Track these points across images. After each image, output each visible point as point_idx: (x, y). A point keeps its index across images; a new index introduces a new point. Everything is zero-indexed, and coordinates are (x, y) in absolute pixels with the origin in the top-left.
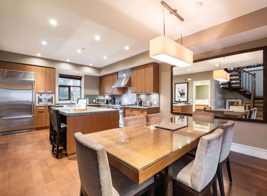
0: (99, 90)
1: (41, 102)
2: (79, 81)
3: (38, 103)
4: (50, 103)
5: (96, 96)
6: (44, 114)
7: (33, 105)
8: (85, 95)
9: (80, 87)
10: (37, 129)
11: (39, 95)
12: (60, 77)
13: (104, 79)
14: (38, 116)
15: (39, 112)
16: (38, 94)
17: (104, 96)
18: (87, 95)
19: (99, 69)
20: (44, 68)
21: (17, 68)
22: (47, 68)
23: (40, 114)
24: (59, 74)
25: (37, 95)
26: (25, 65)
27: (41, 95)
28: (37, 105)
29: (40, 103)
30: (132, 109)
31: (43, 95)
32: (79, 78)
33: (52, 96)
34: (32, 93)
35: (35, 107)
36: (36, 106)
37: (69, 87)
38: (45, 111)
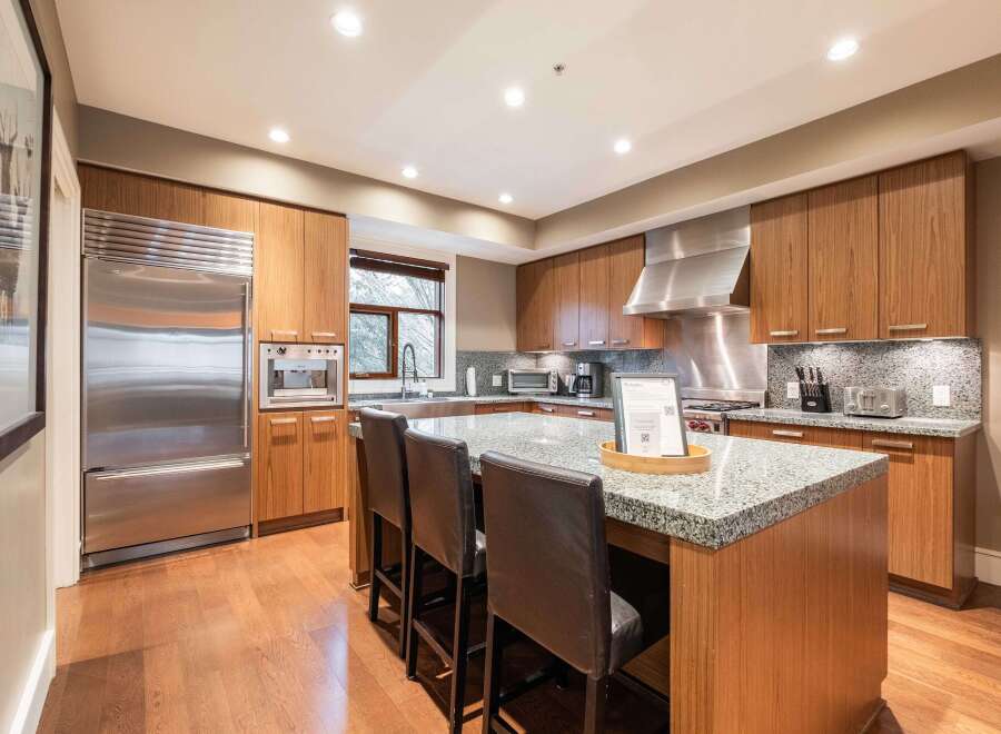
0: (514, 327)
1: (281, 387)
2: (430, 286)
3: (271, 394)
4: (322, 392)
5: (501, 356)
6: (294, 448)
7: (249, 402)
8: (457, 352)
9: (439, 315)
10: (268, 528)
11: (274, 354)
12: (356, 263)
13: (549, 273)
14: (269, 463)
15: (276, 441)
16: (269, 346)
17: (538, 356)
18: (467, 353)
19: (532, 227)
20: (297, 212)
21: (172, 206)
22: (308, 214)
23: (278, 450)
24: (353, 251)
25: (266, 353)
26: (211, 196)
27: (283, 351)
28: (266, 403)
29: (278, 393)
30: (798, 434)
31: (293, 350)
32: (435, 272)
33: (331, 357)
34: (241, 345)
35: (255, 413)
36: (261, 411)
37: (391, 314)
38: (299, 438)
